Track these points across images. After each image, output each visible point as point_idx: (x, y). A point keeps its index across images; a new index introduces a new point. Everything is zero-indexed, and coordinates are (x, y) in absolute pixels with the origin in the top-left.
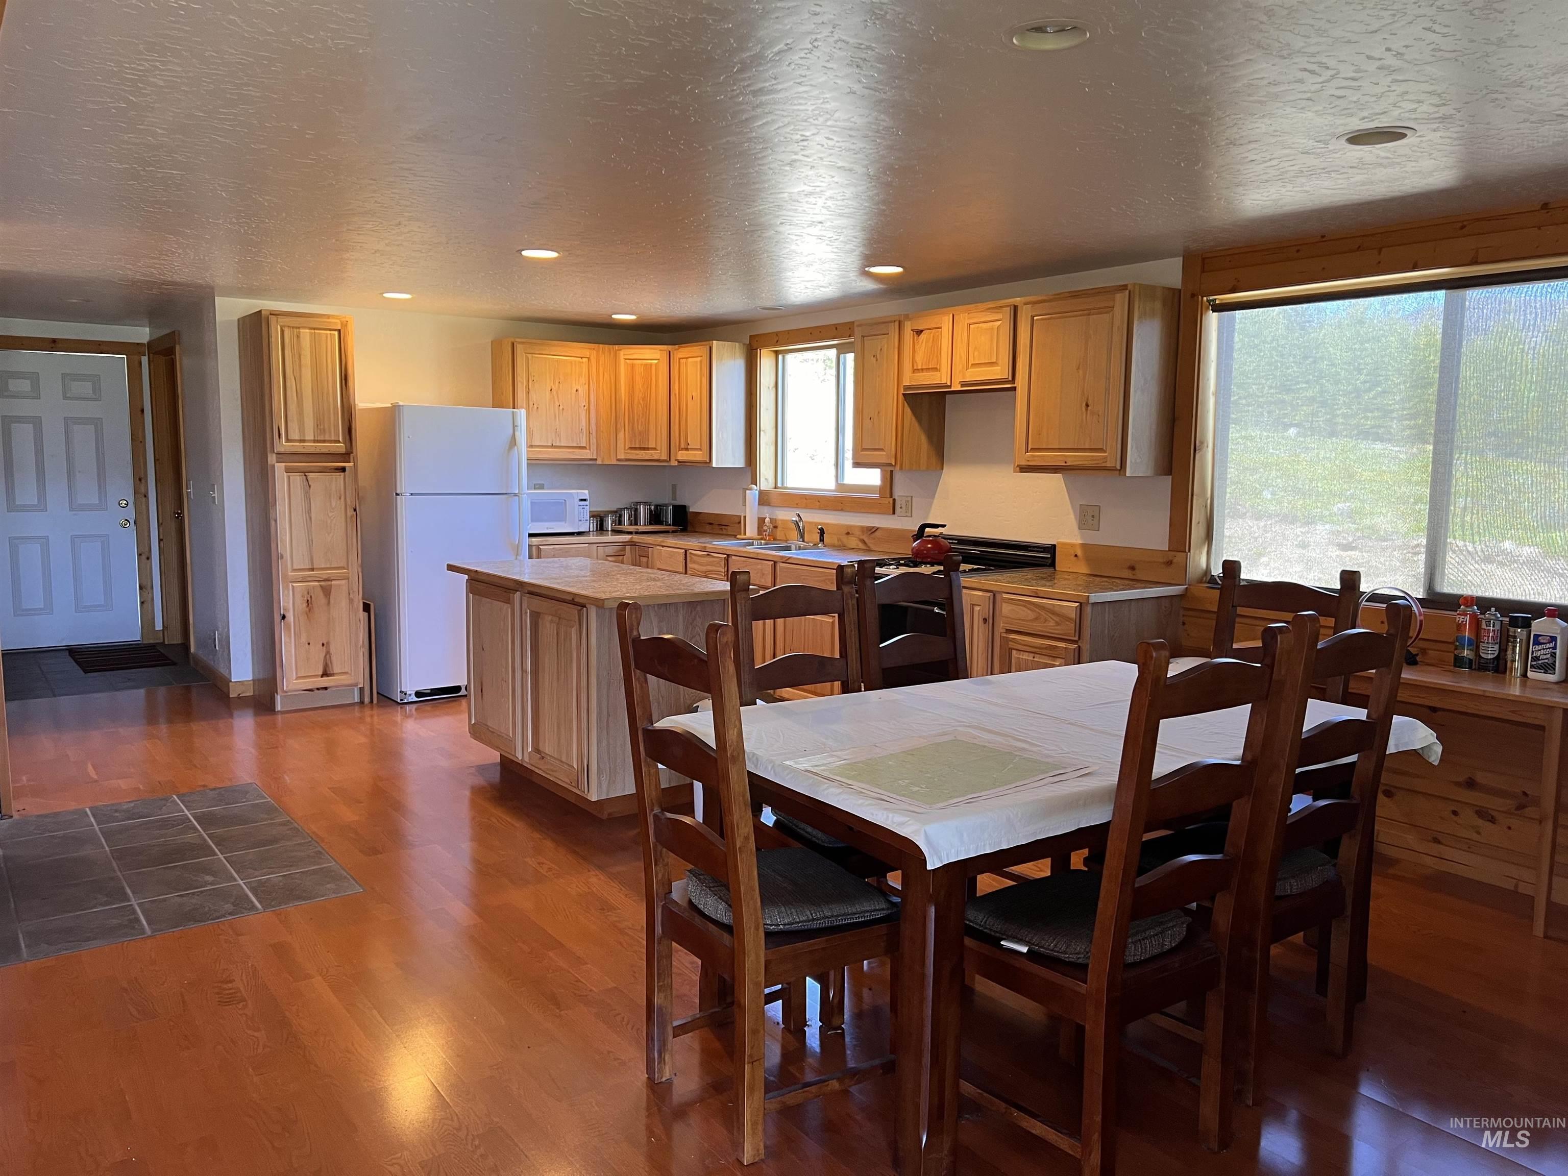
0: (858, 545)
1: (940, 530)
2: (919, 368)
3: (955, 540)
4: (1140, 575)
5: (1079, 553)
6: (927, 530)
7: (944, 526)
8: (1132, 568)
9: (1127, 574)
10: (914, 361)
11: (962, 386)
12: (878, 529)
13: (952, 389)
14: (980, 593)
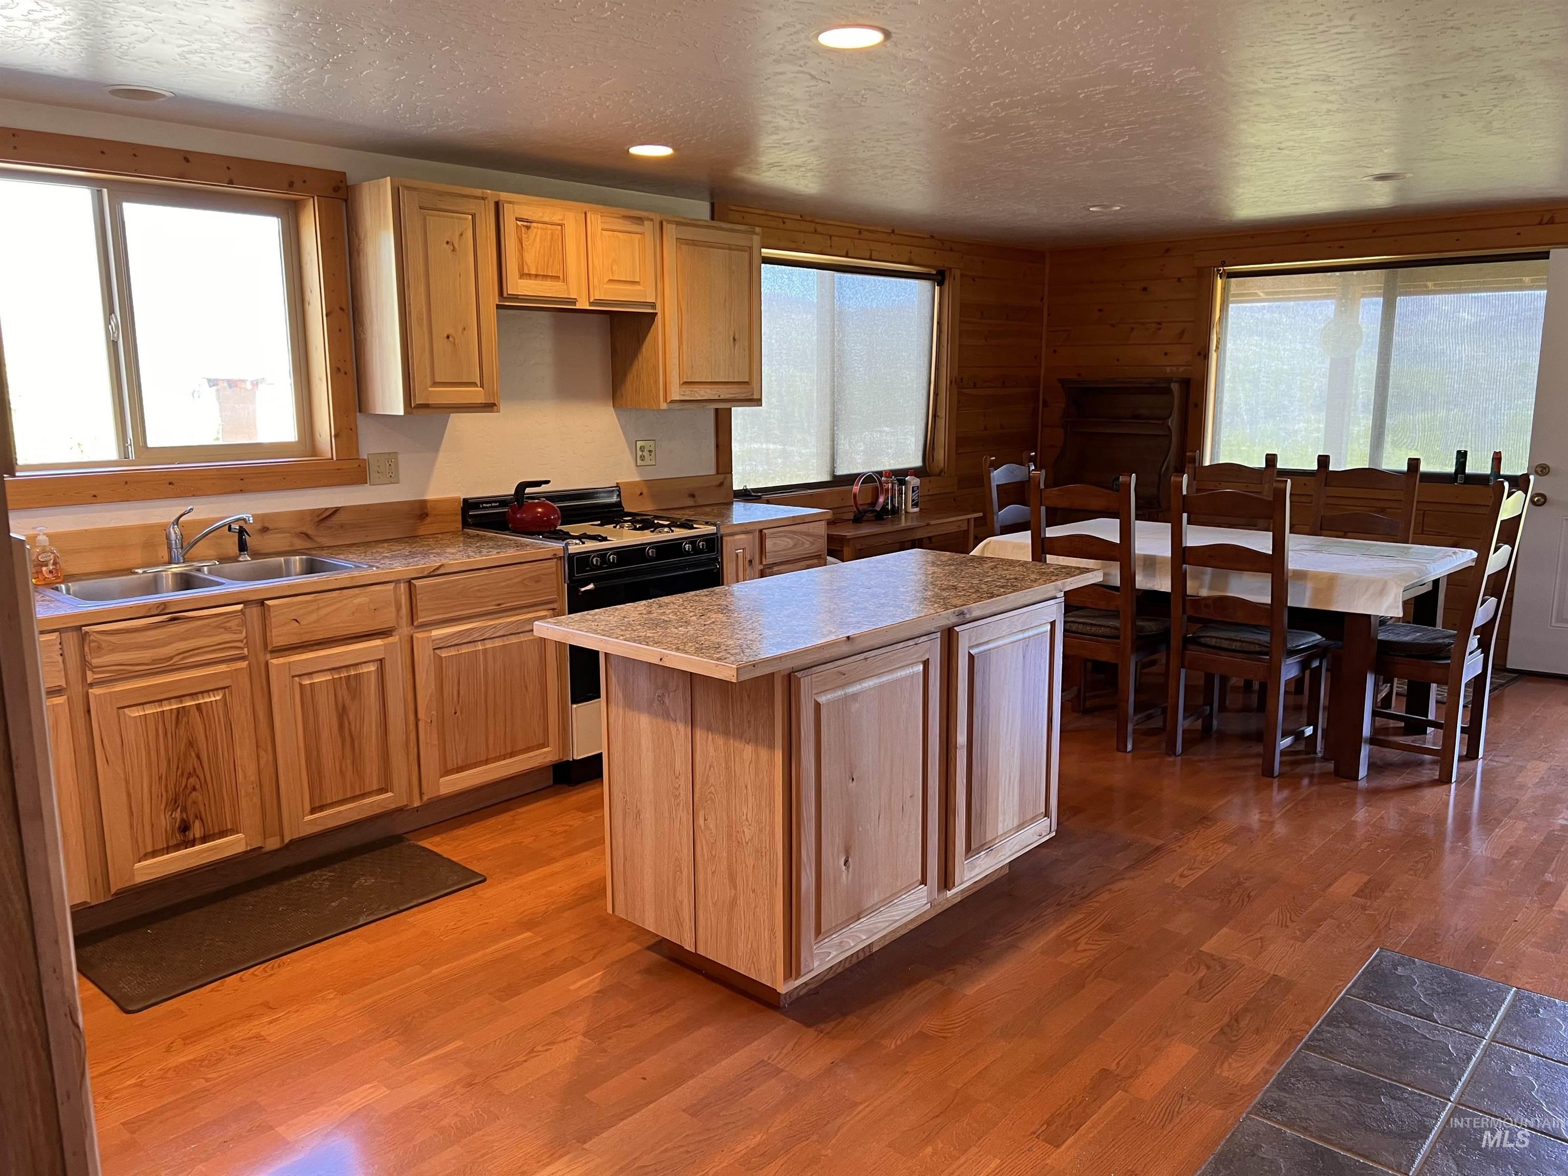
0: (292, 545)
1: (544, 488)
2: (533, 272)
3: (495, 502)
4: (701, 501)
5: (645, 491)
6: (528, 490)
7: (547, 482)
8: (693, 496)
9: (689, 502)
10: (522, 263)
11: (591, 304)
12: (336, 510)
13: (577, 307)
14: (743, 536)
